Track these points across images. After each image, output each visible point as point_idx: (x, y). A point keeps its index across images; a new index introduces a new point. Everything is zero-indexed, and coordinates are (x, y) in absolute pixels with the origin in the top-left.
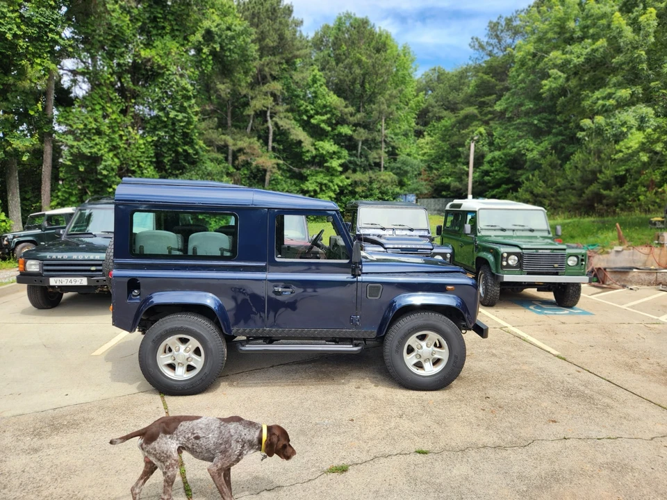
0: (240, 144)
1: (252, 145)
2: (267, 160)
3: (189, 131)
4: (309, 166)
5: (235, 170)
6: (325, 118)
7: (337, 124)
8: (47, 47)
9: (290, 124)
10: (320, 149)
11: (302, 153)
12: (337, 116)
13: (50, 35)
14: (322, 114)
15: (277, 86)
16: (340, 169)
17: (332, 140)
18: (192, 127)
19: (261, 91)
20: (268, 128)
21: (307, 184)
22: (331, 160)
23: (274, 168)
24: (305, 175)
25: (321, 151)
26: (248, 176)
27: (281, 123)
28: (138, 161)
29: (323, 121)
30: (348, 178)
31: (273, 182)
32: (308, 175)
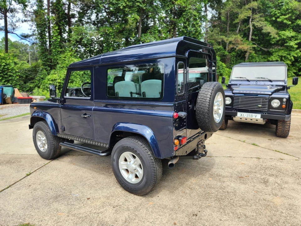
0: (230, 39)
1: (236, 39)
2: (247, 46)
3: (196, 36)
4: (273, 47)
5: (228, 53)
6: (287, 16)
7: (296, 19)
8: (135, 9)
9: (263, 24)
10: (282, 36)
11: (270, 40)
12: (296, 14)
13: (137, 4)
14: (285, 15)
15: (254, 4)
16: (296, 46)
17: (291, 29)
18: (197, 34)
19: (245, 9)
20: (249, 28)
21: (272, 57)
22: (290, 42)
23: (251, 50)
24: (272, 52)
25: (283, 37)
26: (235, 56)
27: (256, 24)
29: (286, 19)
31: (250, 58)
32: (273, 52)
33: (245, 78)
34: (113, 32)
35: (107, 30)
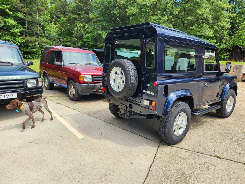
7: (15, 11)
12: (14, 7)
22: (14, 29)
25: (8, 24)
30: (23, 39)
32: (1, 35)
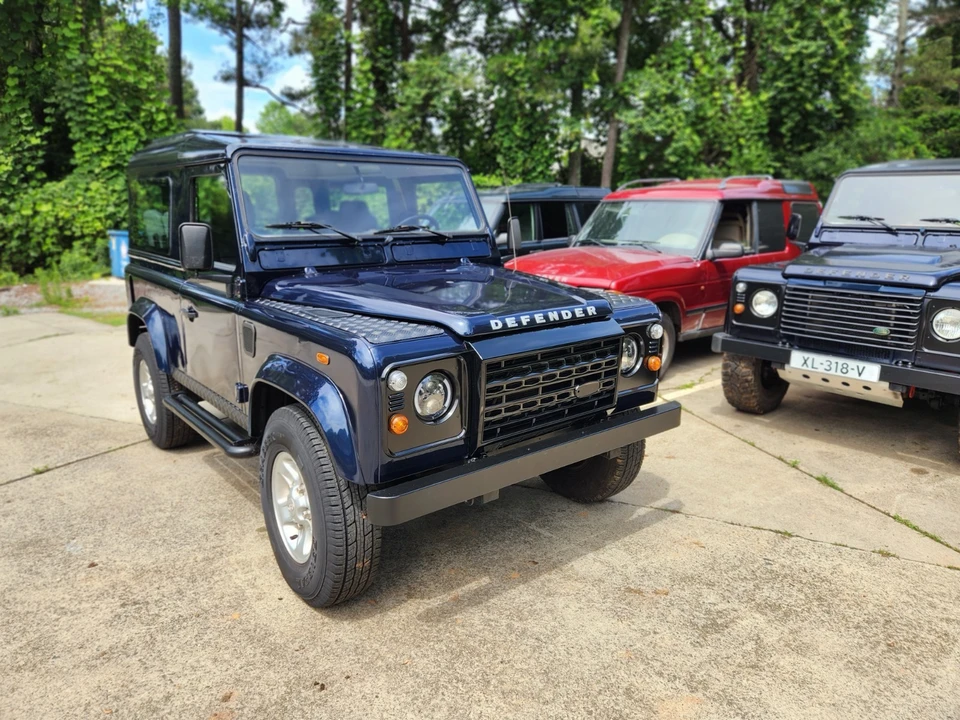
28: (738, 137)
33: (879, 219)
34: (527, 71)
35: (507, 64)
